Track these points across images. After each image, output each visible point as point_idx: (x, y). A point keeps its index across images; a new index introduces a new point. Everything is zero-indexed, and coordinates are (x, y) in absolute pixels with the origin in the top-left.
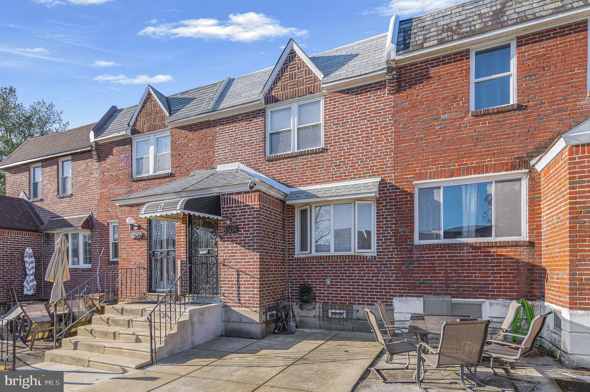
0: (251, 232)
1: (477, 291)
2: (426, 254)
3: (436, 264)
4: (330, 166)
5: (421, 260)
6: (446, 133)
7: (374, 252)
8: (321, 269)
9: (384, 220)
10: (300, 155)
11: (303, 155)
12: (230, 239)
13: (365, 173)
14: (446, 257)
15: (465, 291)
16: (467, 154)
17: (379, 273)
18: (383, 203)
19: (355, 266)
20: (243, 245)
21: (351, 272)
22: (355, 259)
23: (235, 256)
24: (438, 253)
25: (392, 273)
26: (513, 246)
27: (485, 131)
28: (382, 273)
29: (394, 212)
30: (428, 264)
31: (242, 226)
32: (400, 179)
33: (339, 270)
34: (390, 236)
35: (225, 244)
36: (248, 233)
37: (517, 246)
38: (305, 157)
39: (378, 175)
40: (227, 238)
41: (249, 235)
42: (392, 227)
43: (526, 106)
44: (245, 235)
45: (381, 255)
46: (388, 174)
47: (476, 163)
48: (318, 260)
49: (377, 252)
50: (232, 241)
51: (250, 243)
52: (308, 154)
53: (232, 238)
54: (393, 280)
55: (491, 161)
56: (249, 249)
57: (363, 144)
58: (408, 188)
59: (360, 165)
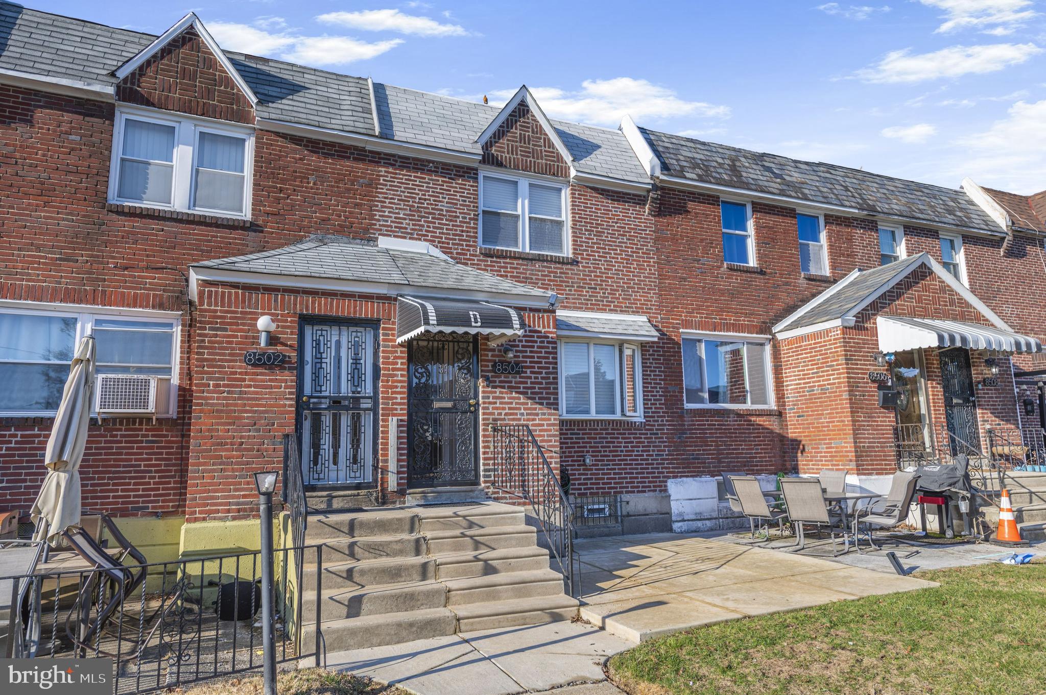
0: (544, 375)
1: (745, 466)
2: (697, 421)
3: (706, 433)
4: (582, 287)
5: (692, 429)
6: (706, 279)
7: (640, 417)
8: (574, 440)
9: (652, 374)
10: (539, 260)
11: (543, 261)
12: (506, 385)
13: (628, 307)
14: (715, 425)
15: (735, 466)
16: (726, 308)
17: (650, 447)
18: (649, 351)
19: (620, 436)
20: (529, 395)
21: (616, 444)
22: (620, 426)
23: (516, 414)
24: (707, 421)
25: (665, 446)
26: (767, 415)
27: (738, 287)
28: (653, 446)
29: (662, 364)
30: (700, 433)
31: (528, 364)
32: (666, 323)
33: (599, 443)
34: (660, 396)
35: (495, 392)
36: (539, 376)
37: (770, 415)
38: (545, 264)
39: (642, 312)
40: (500, 382)
41: (540, 380)
42: (661, 384)
43: (765, 272)
44: (533, 380)
45: (650, 421)
46: (653, 313)
47: (734, 320)
48: (570, 425)
49: (645, 417)
50: (509, 387)
51: (542, 393)
52: (551, 261)
53: (511, 382)
54: (666, 455)
55: (744, 321)
56: (542, 404)
57: (624, 267)
58: (675, 336)
59: (620, 295)
